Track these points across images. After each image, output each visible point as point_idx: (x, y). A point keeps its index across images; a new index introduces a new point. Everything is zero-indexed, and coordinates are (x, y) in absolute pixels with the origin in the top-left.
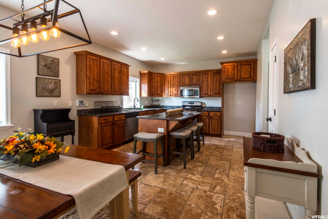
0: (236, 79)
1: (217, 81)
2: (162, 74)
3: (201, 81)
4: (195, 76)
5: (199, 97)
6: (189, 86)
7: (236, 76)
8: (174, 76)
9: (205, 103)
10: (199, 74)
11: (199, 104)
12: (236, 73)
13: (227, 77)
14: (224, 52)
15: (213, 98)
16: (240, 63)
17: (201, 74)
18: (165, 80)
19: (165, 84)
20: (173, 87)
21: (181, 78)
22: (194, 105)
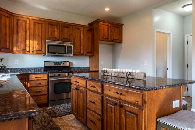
0: (110, 39)
1: (89, 38)
2: (11, 15)
3: (73, 36)
4: (66, 29)
5: (72, 55)
6: (58, 40)
7: (110, 36)
9: (72, 63)
10: (71, 27)
11: (68, 64)
12: (110, 33)
13: (104, 36)
14: (107, 9)
16: (113, 24)
17: (74, 27)
18: (18, 25)
19: (18, 33)
21: (47, 28)
22: (62, 64)
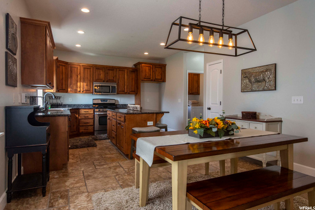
0: (152, 79)
1: (133, 79)
2: (67, 63)
3: (117, 77)
4: (111, 72)
5: (116, 93)
6: (104, 81)
8: (84, 68)
9: (118, 101)
10: (115, 69)
11: (113, 102)
13: (145, 76)
14: (146, 54)
15: (129, 95)
16: (155, 65)
17: (118, 70)
18: (71, 71)
19: (71, 77)
20: (84, 81)
21: (94, 71)
22: (108, 102)
